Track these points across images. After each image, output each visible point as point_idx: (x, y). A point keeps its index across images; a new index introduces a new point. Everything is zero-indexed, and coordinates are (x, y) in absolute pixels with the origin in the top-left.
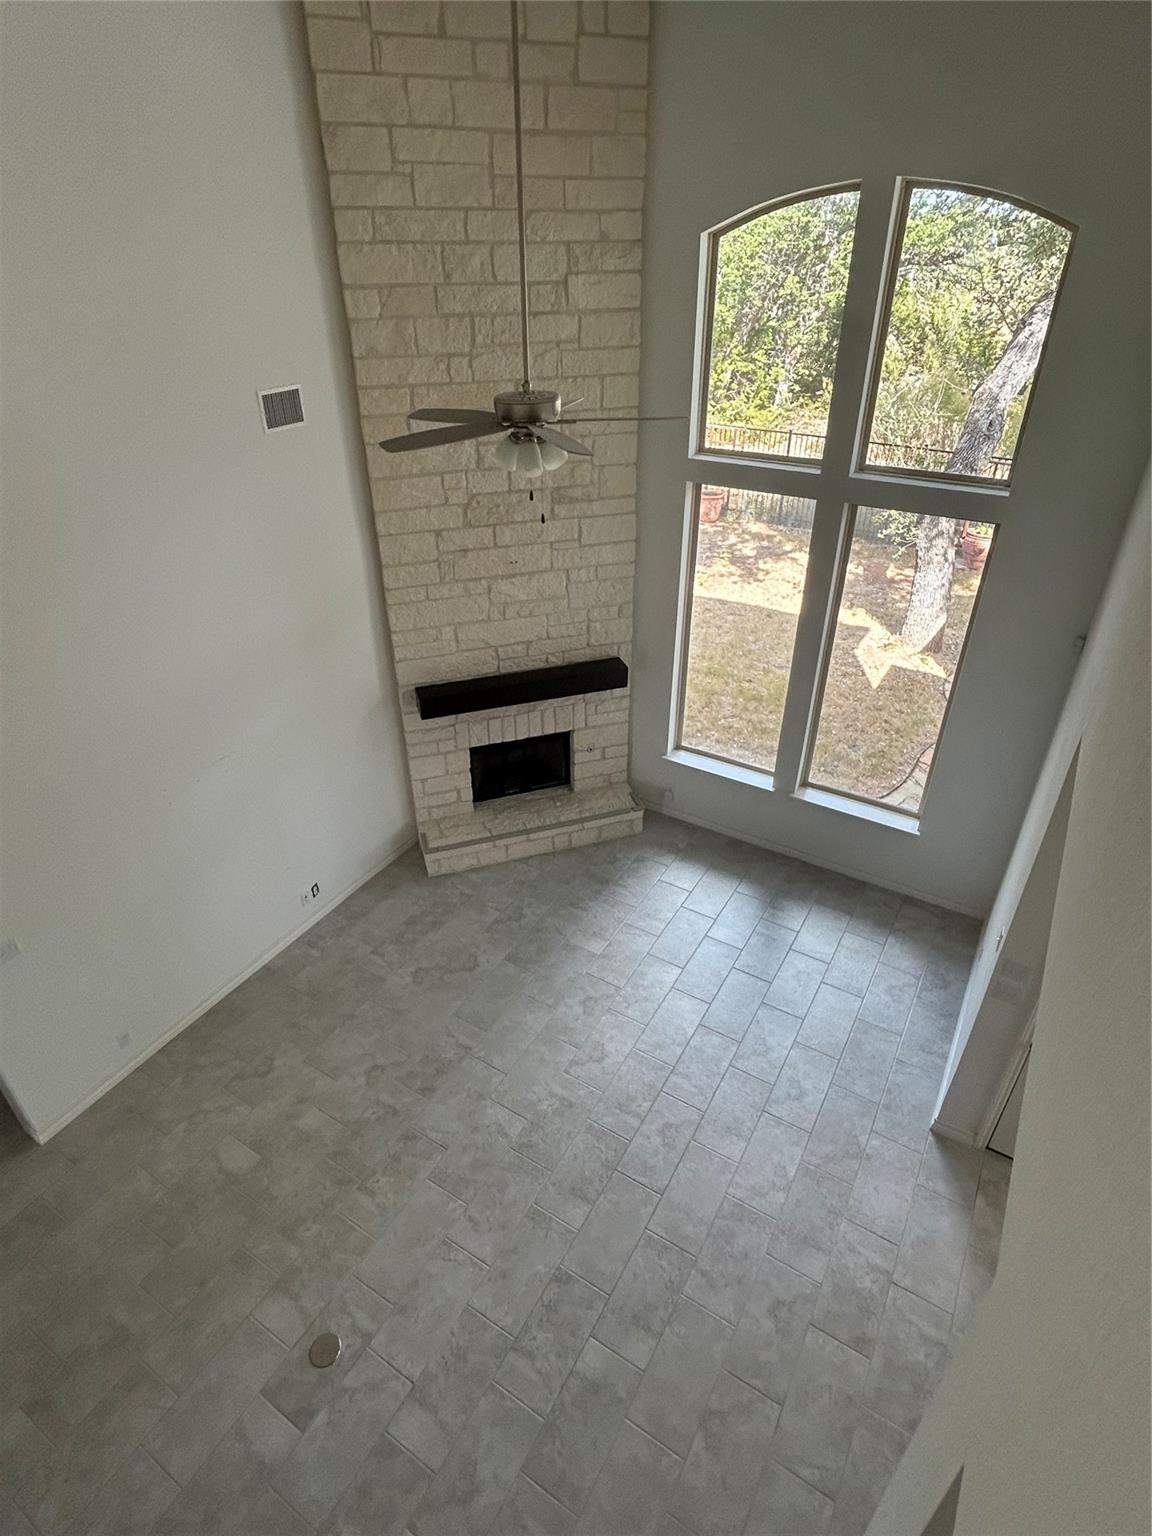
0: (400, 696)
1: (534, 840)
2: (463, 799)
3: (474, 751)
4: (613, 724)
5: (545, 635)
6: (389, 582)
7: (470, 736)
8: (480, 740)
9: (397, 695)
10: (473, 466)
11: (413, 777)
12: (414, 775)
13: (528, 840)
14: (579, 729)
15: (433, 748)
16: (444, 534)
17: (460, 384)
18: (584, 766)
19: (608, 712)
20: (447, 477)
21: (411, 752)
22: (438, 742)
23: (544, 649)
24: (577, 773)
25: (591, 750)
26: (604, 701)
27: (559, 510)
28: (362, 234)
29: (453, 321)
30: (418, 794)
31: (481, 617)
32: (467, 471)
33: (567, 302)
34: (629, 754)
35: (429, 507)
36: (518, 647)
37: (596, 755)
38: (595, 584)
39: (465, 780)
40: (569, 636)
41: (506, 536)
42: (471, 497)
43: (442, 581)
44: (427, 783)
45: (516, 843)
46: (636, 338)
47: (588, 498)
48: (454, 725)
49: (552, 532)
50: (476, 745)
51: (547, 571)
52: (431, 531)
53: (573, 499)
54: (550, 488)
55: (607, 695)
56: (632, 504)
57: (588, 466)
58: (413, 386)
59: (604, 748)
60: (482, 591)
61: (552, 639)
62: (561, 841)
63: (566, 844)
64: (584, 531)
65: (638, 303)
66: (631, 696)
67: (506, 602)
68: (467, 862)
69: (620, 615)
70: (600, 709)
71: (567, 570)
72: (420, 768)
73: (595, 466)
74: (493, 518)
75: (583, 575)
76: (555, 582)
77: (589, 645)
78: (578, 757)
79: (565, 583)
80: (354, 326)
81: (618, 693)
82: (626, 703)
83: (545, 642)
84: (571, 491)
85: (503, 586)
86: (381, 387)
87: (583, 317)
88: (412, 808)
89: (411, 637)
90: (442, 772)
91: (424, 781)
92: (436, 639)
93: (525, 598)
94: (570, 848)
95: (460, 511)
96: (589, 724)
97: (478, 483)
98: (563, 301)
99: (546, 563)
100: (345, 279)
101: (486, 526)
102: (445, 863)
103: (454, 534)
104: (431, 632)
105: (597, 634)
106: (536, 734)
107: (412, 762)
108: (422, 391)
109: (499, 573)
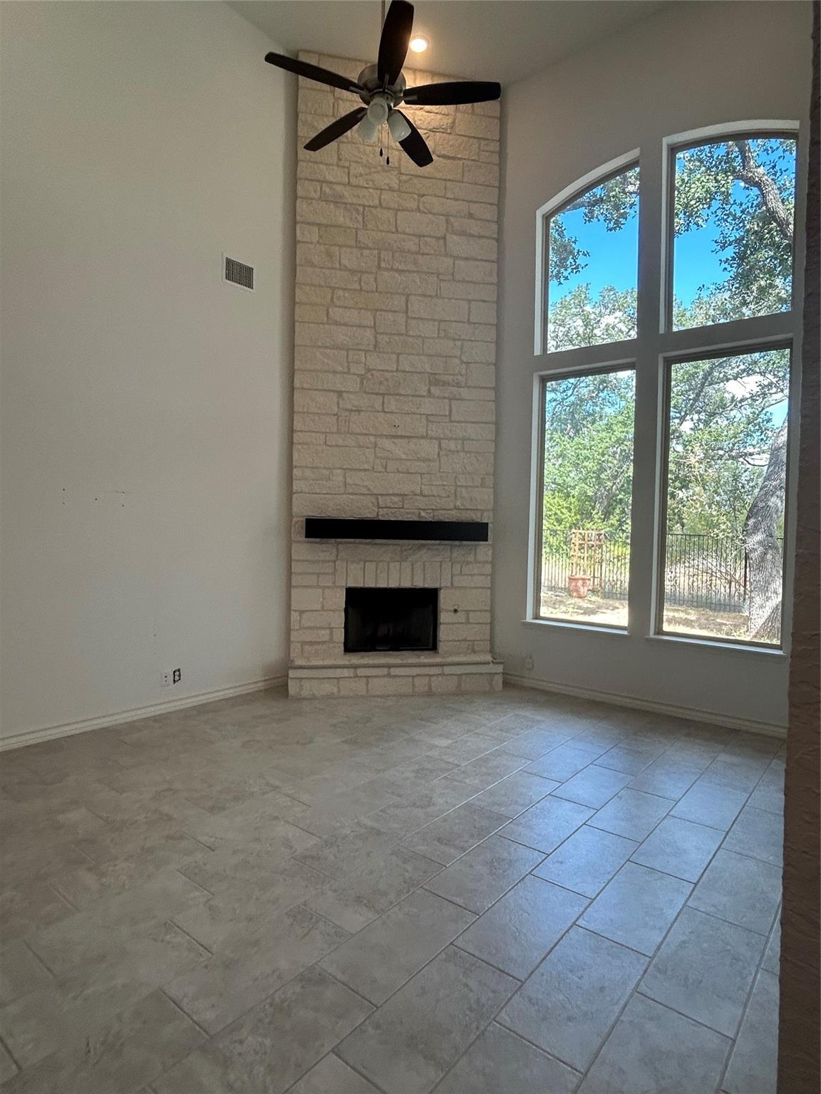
0: (293, 524)
1: (395, 676)
2: (335, 639)
3: (349, 590)
4: (477, 588)
5: (418, 492)
6: (298, 425)
7: (347, 575)
8: (357, 581)
9: (291, 522)
10: (371, 348)
11: (293, 608)
12: (295, 605)
14: (445, 587)
15: (313, 580)
16: (345, 395)
17: (368, 292)
18: (449, 627)
19: (473, 575)
20: (351, 353)
21: (296, 580)
22: (318, 574)
23: (417, 504)
24: (443, 633)
25: (456, 611)
26: (468, 563)
27: (434, 390)
28: (313, 194)
29: (366, 252)
30: (295, 625)
31: (366, 467)
32: (366, 351)
33: (446, 250)
34: (492, 624)
35: (335, 372)
36: (395, 499)
37: (461, 617)
38: (462, 454)
39: (339, 620)
40: (439, 496)
41: (392, 404)
42: (369, 370)
43: (339, 432)
44: (305, 615)
45: (376, 676)
46: (494, 279)
47: (458, 385)
48: (334, 562)
49: (428, 406)
50: (352, 584)
51: (422, 437)
52: (334, 391)
53: (445, 384)
54: (428, 373)
55: (471, 558)
56: (491, 394)
57: (457, 361)
58: (333, 289)
59: (468, 612)
60: (370, 446)
61: (425, 496)
62: (421, 684)
63: (426, 688)
64: (454, 410)
65: (494, 257)
66: (493, 563)
67: (388, 458)
68: (328, 688)
69: (483, 485)
70: (465, 570)
71: (439, 439)
72: (301, 598)
73: (462, 362)
74: (383, 389)
75: (452, 445)
76: (429, 448)
77: (456, 508)
78: (444, 617)
79: (437, 450)
80: (298, 246)
81: (481, 557)
82: (488, 569)
83: (418, 498)
84: (445, 378)
85: (387, 443)
86: (312, 285)
87: (456, 262)
88: (288, 641)
89: (308, 473)
90: (319, 607)
91: (301, 612)
92: (328, 479)
93: (404, 457)
94: (430, 693)
95: (358, 380)
96: (455, 584)
97: (374, 361)
98: (443, 249)
99: (422, 431)
100: (298, 218)
101: (377, 394)
102: (306, 684)
103: (352, 396)
104: (325, 472)
105: (463, 498)
106: (406, 584)
107: (294, 591)
108: (341, 293)
109: (385, 433)
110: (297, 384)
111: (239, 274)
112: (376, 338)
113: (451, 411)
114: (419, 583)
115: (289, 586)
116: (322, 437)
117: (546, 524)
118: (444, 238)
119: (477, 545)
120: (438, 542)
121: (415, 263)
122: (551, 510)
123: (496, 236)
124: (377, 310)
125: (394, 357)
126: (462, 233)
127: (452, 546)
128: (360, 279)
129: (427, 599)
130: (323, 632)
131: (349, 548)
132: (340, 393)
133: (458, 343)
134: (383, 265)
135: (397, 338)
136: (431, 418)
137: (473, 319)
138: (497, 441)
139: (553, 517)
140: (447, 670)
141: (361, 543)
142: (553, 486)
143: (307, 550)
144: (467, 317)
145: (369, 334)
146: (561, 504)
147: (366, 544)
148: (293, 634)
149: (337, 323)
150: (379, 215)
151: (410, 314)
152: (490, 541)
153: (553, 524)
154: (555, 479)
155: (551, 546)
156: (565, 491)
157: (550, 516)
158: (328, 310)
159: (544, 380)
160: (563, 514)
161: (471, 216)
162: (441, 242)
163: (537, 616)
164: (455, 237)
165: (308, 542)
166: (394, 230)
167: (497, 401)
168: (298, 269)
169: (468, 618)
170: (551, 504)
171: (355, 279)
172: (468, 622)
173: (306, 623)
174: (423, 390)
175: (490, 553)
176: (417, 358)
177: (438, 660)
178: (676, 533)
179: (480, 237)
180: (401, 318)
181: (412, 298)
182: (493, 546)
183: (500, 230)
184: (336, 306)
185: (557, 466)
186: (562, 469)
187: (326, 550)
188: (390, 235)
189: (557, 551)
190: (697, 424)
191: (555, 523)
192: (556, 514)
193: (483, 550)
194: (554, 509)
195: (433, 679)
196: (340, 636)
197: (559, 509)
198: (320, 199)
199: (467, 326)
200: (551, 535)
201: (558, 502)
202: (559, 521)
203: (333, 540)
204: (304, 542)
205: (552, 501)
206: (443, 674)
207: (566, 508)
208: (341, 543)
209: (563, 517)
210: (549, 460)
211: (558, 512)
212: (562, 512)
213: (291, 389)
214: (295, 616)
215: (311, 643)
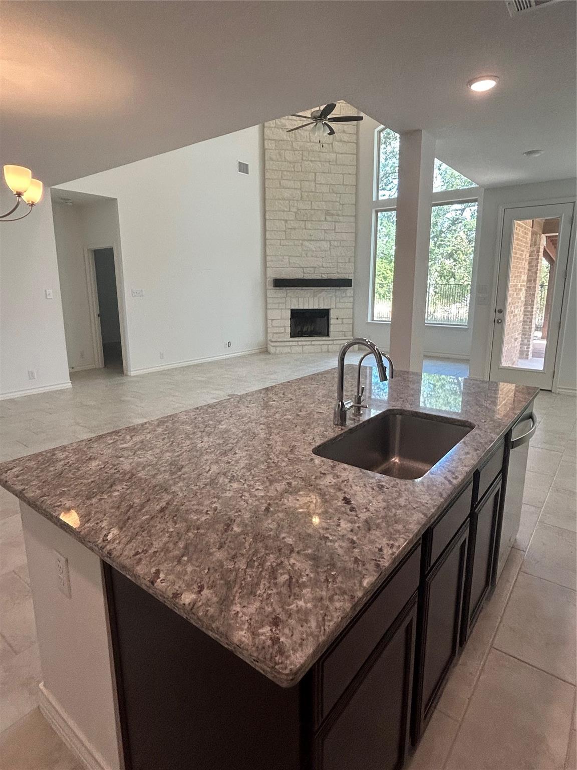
0: (267, 281)
1: (314, 345)
2: (287, 332)
3: (292, 310)
4: (347, 308)
5: (321, 266)
6: (268, 236)
7: (291, 303)
8: (295, 306)
9: (266, 281)
10: (299, 199)
11: (268, 318)
12: (269, 317)
13: (311, 345)
14: (333, 308)
15: (276, 306)
16: (289, 222)
17: (298, 172)
18: (335, 325)
19: (345, 302)
20: (291, 202)
21: (269, 306)
22: (279, 303)
23: (321, 271)
24: (332, 328)
25: (337, 319)
26: (343, 297)
27: (328, 218)
28: (272, 125)
29: (296, 152)
30: (269, 325)
31: (299, 255)
32: (297, 201)
33: (333, 150)
34: (353, 324)
35: (284, 211)
36: (311, 269)
37: (339, 321)
38: (340, 247)
39: (288, 323)
40: (330, 267)
41: (309, 225)
42: (298, 210)
43: (286, 239)
44: (274, 321)
45: (306, 345)
46: (355, 163)
47: (338, 215)
48: (285, 298)
49: (326, 226)
50: (293, 308)
51: (322, 240)
52: (283, 220)
53: (332, 215)
54: (325, 210)
55: (344, 295)
56: (353, 219)
57: (338, 204)
58: (282, 171)
59: (343, 319)
60: (299, 245)
61: (324, 267)
62: (325, 348)
63: (327, 350)
64: (337, 227)
65: (355, 152)
66: (353, 297)
67: (307, 250)
68: (287, 350)
69: (349, 262)
70: (341, 301)
71: (330, 241)
72: (272, 314)
73: (340, 204)
74: (305, 218)
75: (335, 243)
76: (325, 245)
77: (338, 273)
78: (332, 321)
79: (329, 246)
80: (266, 151)
81: (348, 295)
82: (351, 299)
83: (321, 268)
84: (332, 212)
85: (307, 243)
86: (273, 170)
87: (338, 155)
88: (267, 332)
89: (274, 258)
90: (279, 318)
91: (272, 320)
92: (282, 261)
93: (314, 249)
94: (328, 351)
95: (294, 214)
96: (337, 307)
97: (301, 205)
98: (331, 150)
99: (322, 237)
100: (266, 137)
101: (303, 221)
102: (278, 349)
103: (292, 222)
104: (281, 257)
105: (340, 268)
106: (316, 307)
107: (269, 312)
108: (285, 173)
109: (306, 239)
110: (267, 217)
111: (244, 168)
112: (301, 194)
113: (335, 228)
114: (322, 307)
115: (266, 309)
116: (279, 241)
117: (377, 281)
118: (332, 144)
119: (347, 289)
120: (329, 288)
121: (319, 157)
122: (380, 271)
123: (356, 141)
124: (301, 181)
125: (310, 202)
126: (341, 141)
127: (336, 290)
128: (294, 166)
129: (324, 314)
130: (281, 329)
131: (292, 292)
132: (286, 221)
133: (339, 195)
134: (304, 158)
135: (311, 194)
136: (327, 232)
137: (345, 183)
138: (356, 241)
139: (381, 276)
140: (335, 342)
141: (296, 289)
142: (382, 255)
143: (273, 293)
144: (342, 182)
145: (299, 192)
146: (386, 267)
147: (299, 289)
148: (269, 329)
149: (284, 188)
150: (302, 134)
151: (317, 182)
152: (352, 287)
153: (381, 280)
154: (383, 251)
155: (380, 294)
156: (389, 259)
157: (380, 275)
158: (280, 182)
159: (377, 212)
160: (388, 273)
161: (344, 132)
162: (331, 145)
163: (373, 320)
164: (337, 143)
165: (275, 289)
166: (309, 141)
167: (356, 222)
168: (267, 162)
169: (342, 321)
170: (380, 268)
171: (292, 166)
172: (342, 323)
173: (274, 324)
174: (323, 219)
175: (352, 292)
176: (319, 203)
177: (330, 339)
178: (451, 283)
179: (348, 142)
180: (313, 184)
181: (318, 174)
182: (354, 289)
183: (357, 139)
184: (284, 180)
185: (384, 242)
186: (387, 244)
187: (282, 292)
188: (307, 144)
189: (384, 297)
190: (473, 213)
191: (383, 280)
192: (383, 274)
193: (349, 291)
194: (382, 270)
195: (330, 346)
196: (288, 330)
197: (385, 271)
198: (275, 127)
199: (342, 186)
200: (380, 287)
201: (385, 266)
202: (385, 278)
203: (284, 288)
204: (272, 289)
205: (381, 266)
206: (333, 344)
207: (390, 270)
208: (288, 289)
209: (388, 275)
210: (380, 238)
211: (385, 272)
212: (387, 273)
213: (264, 220)
214: (269, 321)
215: (277, 333)
